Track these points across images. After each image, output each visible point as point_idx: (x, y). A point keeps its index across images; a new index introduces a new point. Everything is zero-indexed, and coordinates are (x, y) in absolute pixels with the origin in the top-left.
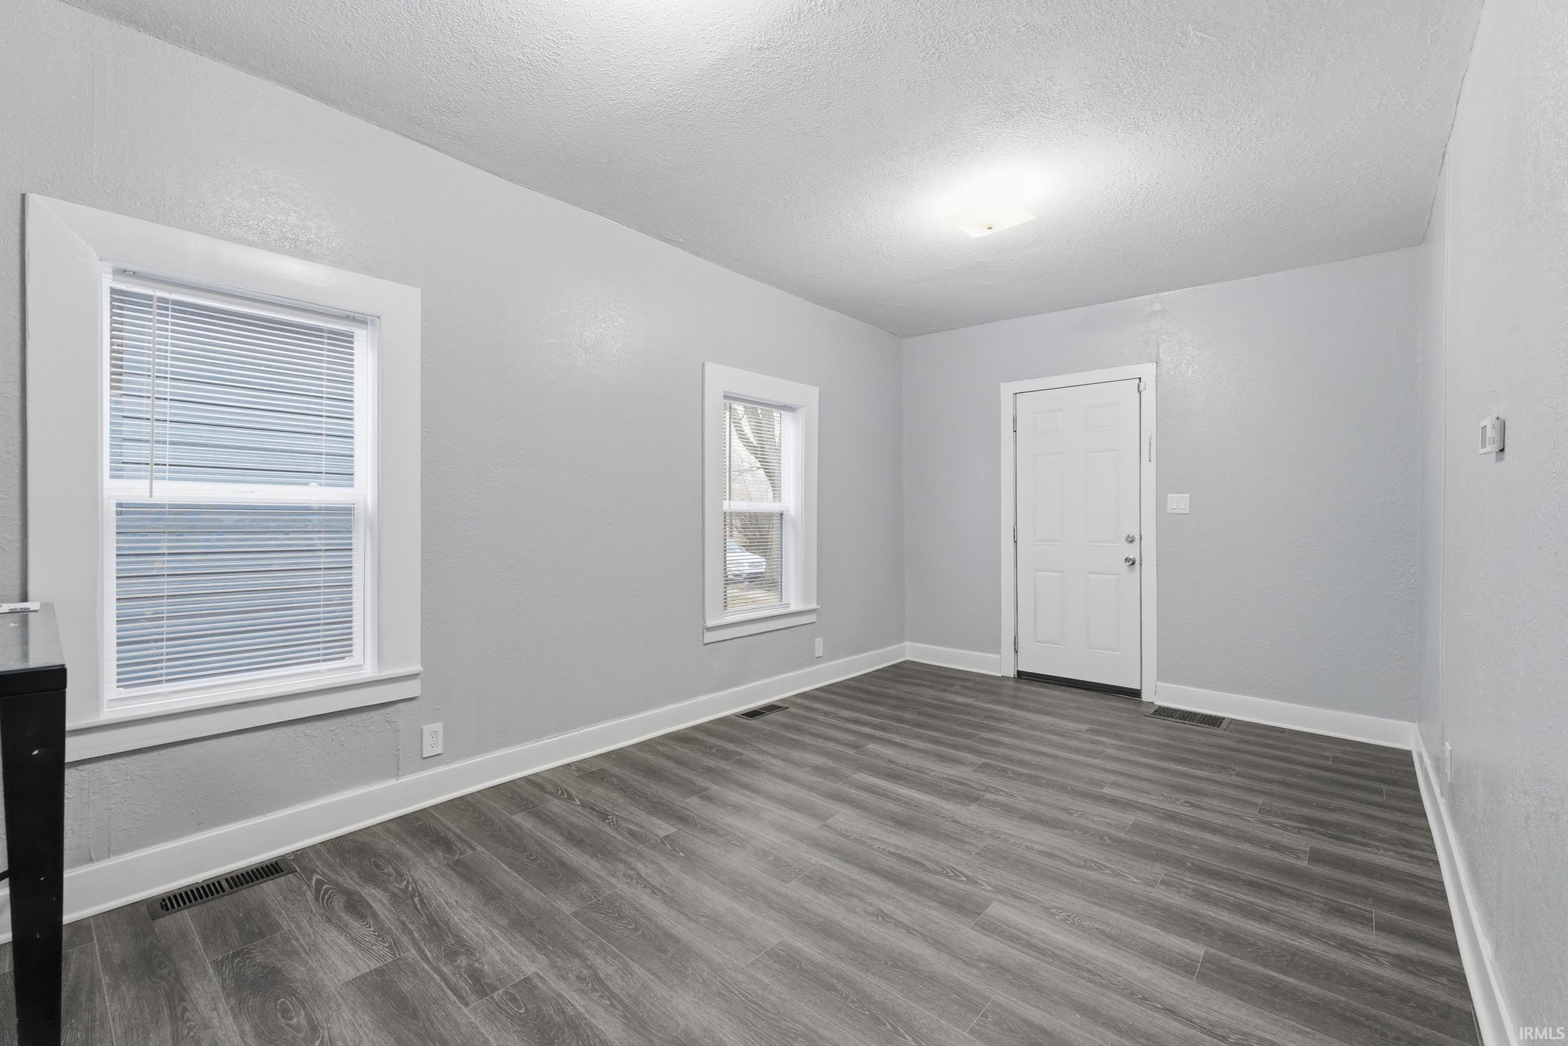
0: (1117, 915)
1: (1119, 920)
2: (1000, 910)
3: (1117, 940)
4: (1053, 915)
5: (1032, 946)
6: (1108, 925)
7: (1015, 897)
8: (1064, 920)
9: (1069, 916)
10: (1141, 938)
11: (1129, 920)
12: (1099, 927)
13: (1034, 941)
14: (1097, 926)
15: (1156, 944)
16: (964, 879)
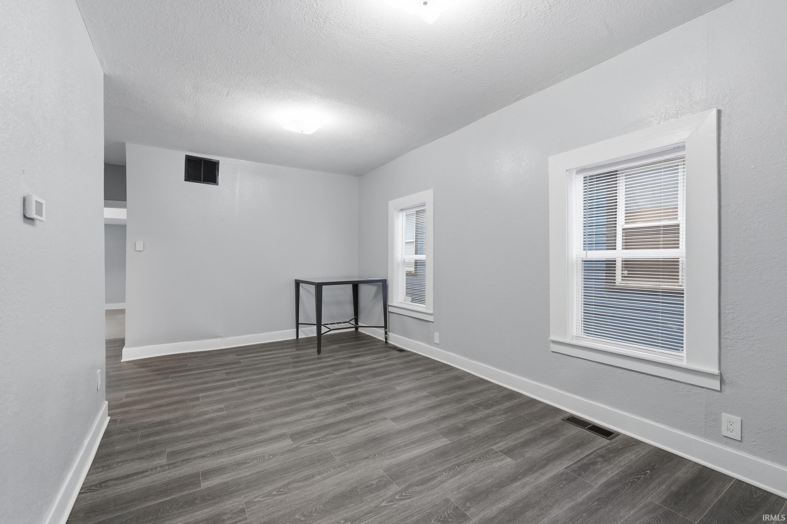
0: (248, 474)
1: (245, 473)
2: (287, 443)
3: (239, 464)
4: (270, 455)
5: (262, 442)
6: (247, 468)
7: (289, 451)
8: (264, 457)
9: (264, 459)
10: (230, 472)
11: (242, 476)
12: (249, 464)
13: (264, 443)
14: (251, 464)
15: (223, 474)
16: (315, 441)
